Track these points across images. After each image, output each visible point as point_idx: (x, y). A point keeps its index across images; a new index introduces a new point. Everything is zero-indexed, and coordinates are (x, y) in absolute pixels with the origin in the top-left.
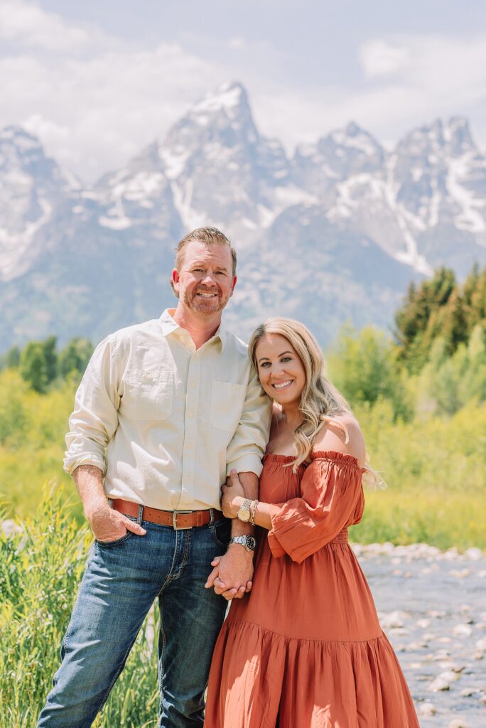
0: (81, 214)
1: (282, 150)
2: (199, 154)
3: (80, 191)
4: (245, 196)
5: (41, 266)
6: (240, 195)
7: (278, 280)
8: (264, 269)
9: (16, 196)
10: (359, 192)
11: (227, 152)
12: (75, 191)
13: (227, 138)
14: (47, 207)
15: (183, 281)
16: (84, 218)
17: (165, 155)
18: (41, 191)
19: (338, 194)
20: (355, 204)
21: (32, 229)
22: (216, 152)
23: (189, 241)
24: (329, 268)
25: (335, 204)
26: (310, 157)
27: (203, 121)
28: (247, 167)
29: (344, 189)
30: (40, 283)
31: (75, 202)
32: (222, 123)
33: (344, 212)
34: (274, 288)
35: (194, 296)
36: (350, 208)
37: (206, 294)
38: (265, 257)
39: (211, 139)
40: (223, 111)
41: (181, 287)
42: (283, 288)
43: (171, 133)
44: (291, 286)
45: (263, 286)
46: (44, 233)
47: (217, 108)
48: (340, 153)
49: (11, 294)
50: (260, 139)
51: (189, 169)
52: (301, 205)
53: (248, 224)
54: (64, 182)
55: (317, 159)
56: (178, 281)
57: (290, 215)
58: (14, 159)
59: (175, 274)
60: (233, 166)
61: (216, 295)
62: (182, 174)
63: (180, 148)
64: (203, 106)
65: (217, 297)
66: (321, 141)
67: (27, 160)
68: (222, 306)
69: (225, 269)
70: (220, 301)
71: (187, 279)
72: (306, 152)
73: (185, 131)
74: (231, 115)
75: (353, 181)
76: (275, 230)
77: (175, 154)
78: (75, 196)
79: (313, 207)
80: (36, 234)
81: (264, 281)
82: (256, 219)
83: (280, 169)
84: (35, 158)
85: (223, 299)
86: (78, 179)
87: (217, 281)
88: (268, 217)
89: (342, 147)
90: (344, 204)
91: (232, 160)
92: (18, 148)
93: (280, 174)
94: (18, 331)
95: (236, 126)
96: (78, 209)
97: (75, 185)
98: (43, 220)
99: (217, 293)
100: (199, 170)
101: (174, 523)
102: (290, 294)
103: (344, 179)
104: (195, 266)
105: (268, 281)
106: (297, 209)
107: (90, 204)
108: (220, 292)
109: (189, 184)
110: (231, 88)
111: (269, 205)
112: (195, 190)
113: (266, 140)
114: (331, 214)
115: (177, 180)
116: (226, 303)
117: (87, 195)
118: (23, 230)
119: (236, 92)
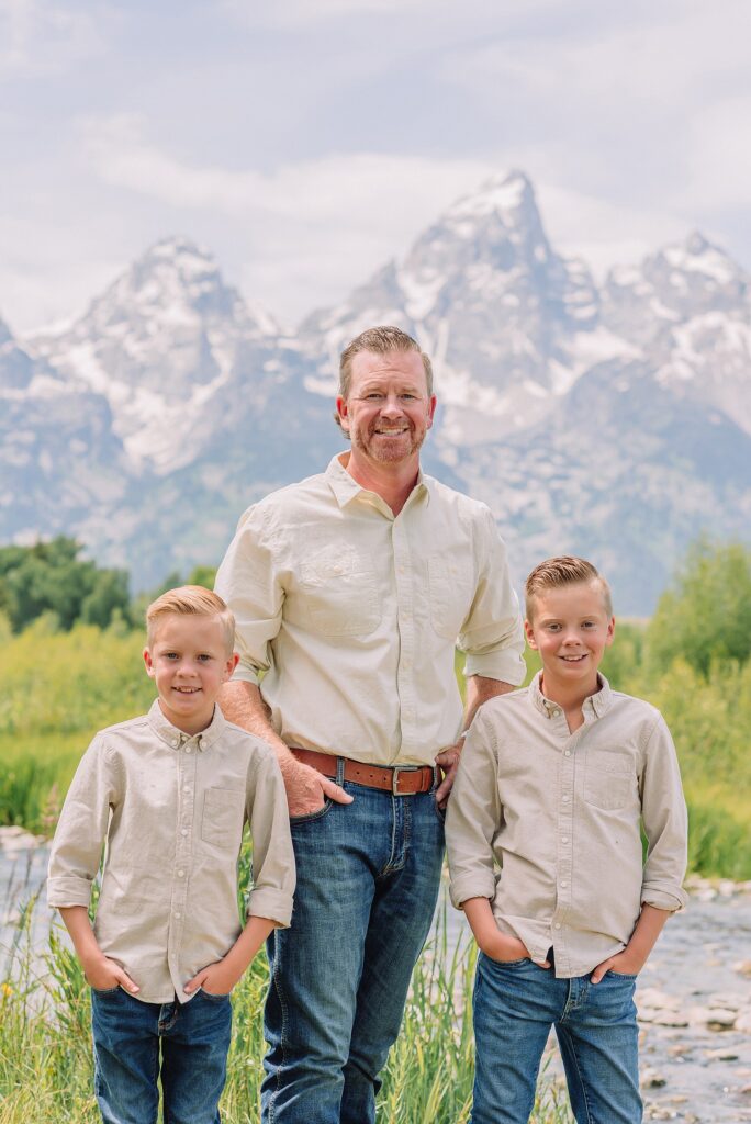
0: (276, 373)
1: (587, 276)
2: (459, 280)
3: (275, 338)
4: (529, 347)
5: (215, 452)
6: (522, 344)
7: (579, 475)
8: (558, 459)
9: (177, 346)
10: (707, 341)
11: (503, 279)
12: (267, 338)
13: (503, 256)
14: (225, 361)
15: (352, 415)
16: (282, 379)
17: (406, 282)
18: (215, 338)
19: (673, 344)
20: (700, 359)
21: (202, 394)
22: (486, 279)
23: (356, 351)
24: (659, 459)
25: (668, 359)
26: (630, 287)
27: (465, 230)
28: (533, 302)
29: (683, 337)
30: (212, 478)
31: (267, 355)
32: (494, 234)
33: (684, 372)
34: (573, 487)
35: (372, 436)
36: (692, 365)
37: (389, 431)
38: (559, 441)
39: (477, 257)
40: (496, 214)
41: (351, 424)
42: (588, 488)
43: (415, 250)
44: (600, 485)
45: (556, 485)
46: (221, 403)
47: (487, 210)
48: (677, 280)
49: (169, 496)
50: (554, 260)
51: (444, 303)
52: (615, 360)
53: (533, 388)
54: (251, 324)
55: (644, 289)
56: (345, 414)
57: (600, 375)
58: (174, 288)
59: (340, 403)
60: (512, 300)
61: (405, 430)
62: (433, 311)
63: (429, 272)
64: (466, 208)
65: (408, 433)
66: (647, 260)
67: (195, 291)
68: (416, 446)
69: (414, 390)
70: (412, 437)
71: (360, 410)
72: (624, 279)
73: (437, 246)
74: (509, 221)
75: (696, 324)
76: (574, 400)
77: (421, 281)
78: (269, 345)
79: (635, 363)
80: (208, 404)
81: (558, 477)
82: (545, 381)
83: (583, 305)
84: (207, 287)
85: (418, 435)
86: (272, 318)
87: (406, 409)
88: (564, 379)
89: (681, 271)
90: (684, 360)
91: (509, 290)
92: (181, 271)
93: (585, 313)
94: (179, 551)
95: (516, 238)
96: (271, 366)
97: (267, 328)
98: (219, 382)
99: (406, 426)
100: (458, 305)
101: (395, 785)
102: (597, 497)
103: (685, 320)
104: (369, 390)
105: (564, 478)
106: (611, 366)
107: (291, 357)
108: (412, 425)
109: (443, 328)
110: (509, 180)
111: (566, 360)
112: (452, 336)
113: (563, 261)
114: (662, 375)
115: (425, 322)
116: (422, 440)
117: (284, 344)
118: (187, 396)
119: (518, 186)
